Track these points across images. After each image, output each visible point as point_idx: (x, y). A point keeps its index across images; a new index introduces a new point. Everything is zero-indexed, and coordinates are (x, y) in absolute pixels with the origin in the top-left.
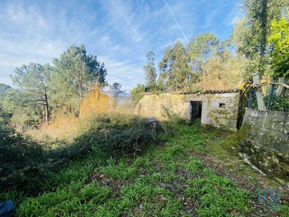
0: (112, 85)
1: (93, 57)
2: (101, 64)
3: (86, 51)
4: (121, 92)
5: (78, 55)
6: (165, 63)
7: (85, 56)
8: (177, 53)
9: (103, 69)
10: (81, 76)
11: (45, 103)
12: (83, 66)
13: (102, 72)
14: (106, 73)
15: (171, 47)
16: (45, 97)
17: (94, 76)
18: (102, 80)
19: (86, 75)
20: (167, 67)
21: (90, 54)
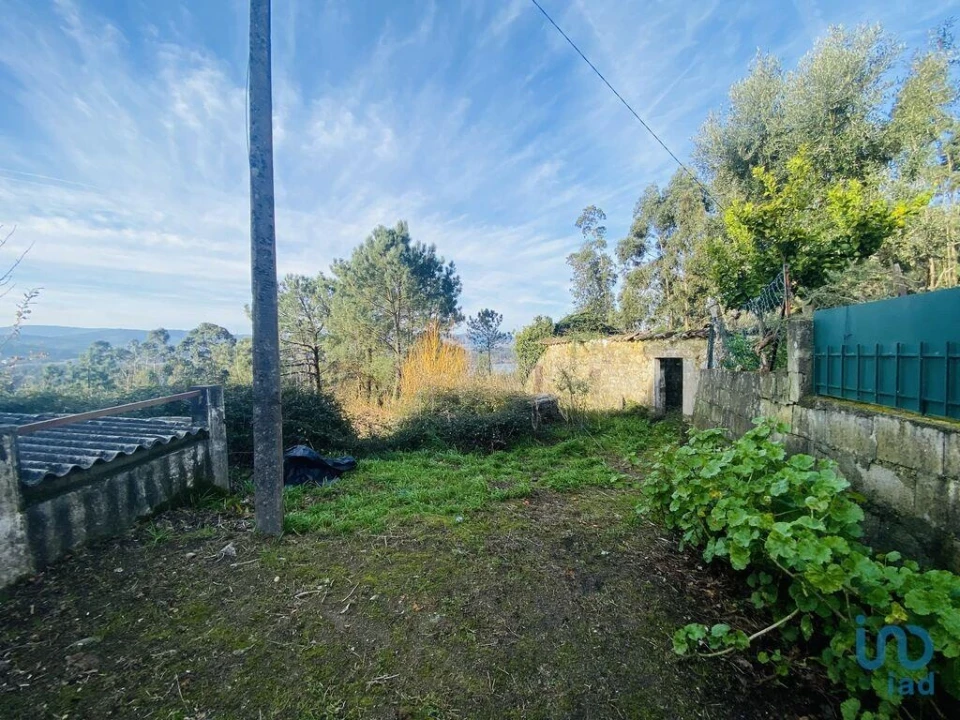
0: (475, 317)
1: (427, 249)
2: (446, 265)
3: (410, 236)
4: (501, 337)
5: (393, 250)
6: (639, 241)
7: (408, 249)
8: (677, 204)
9: (451, 277)
10: (397, 302)
11: (313, 370)
12: (404, 276)
13: (449, 286)
14: (458, 287)
15: (657, 191)
16: (314, 356)
17: (427, 299)
18: (449, 308)
19: (408, 298)
20: (645, 254)
21: (419, 243)
